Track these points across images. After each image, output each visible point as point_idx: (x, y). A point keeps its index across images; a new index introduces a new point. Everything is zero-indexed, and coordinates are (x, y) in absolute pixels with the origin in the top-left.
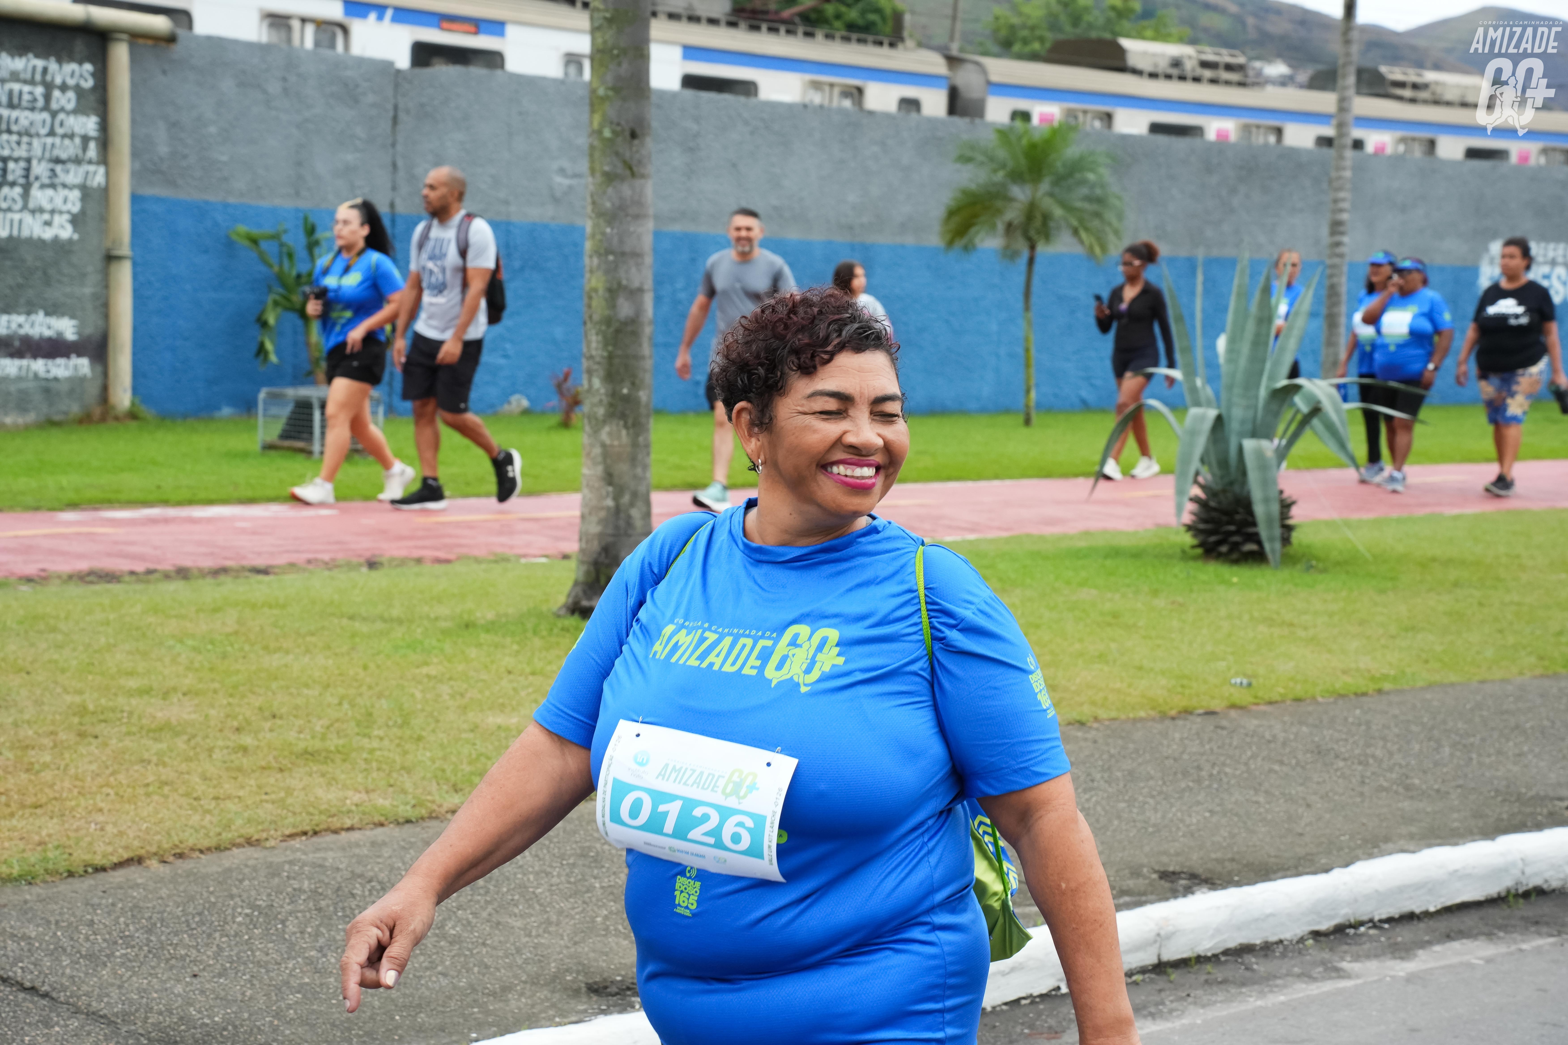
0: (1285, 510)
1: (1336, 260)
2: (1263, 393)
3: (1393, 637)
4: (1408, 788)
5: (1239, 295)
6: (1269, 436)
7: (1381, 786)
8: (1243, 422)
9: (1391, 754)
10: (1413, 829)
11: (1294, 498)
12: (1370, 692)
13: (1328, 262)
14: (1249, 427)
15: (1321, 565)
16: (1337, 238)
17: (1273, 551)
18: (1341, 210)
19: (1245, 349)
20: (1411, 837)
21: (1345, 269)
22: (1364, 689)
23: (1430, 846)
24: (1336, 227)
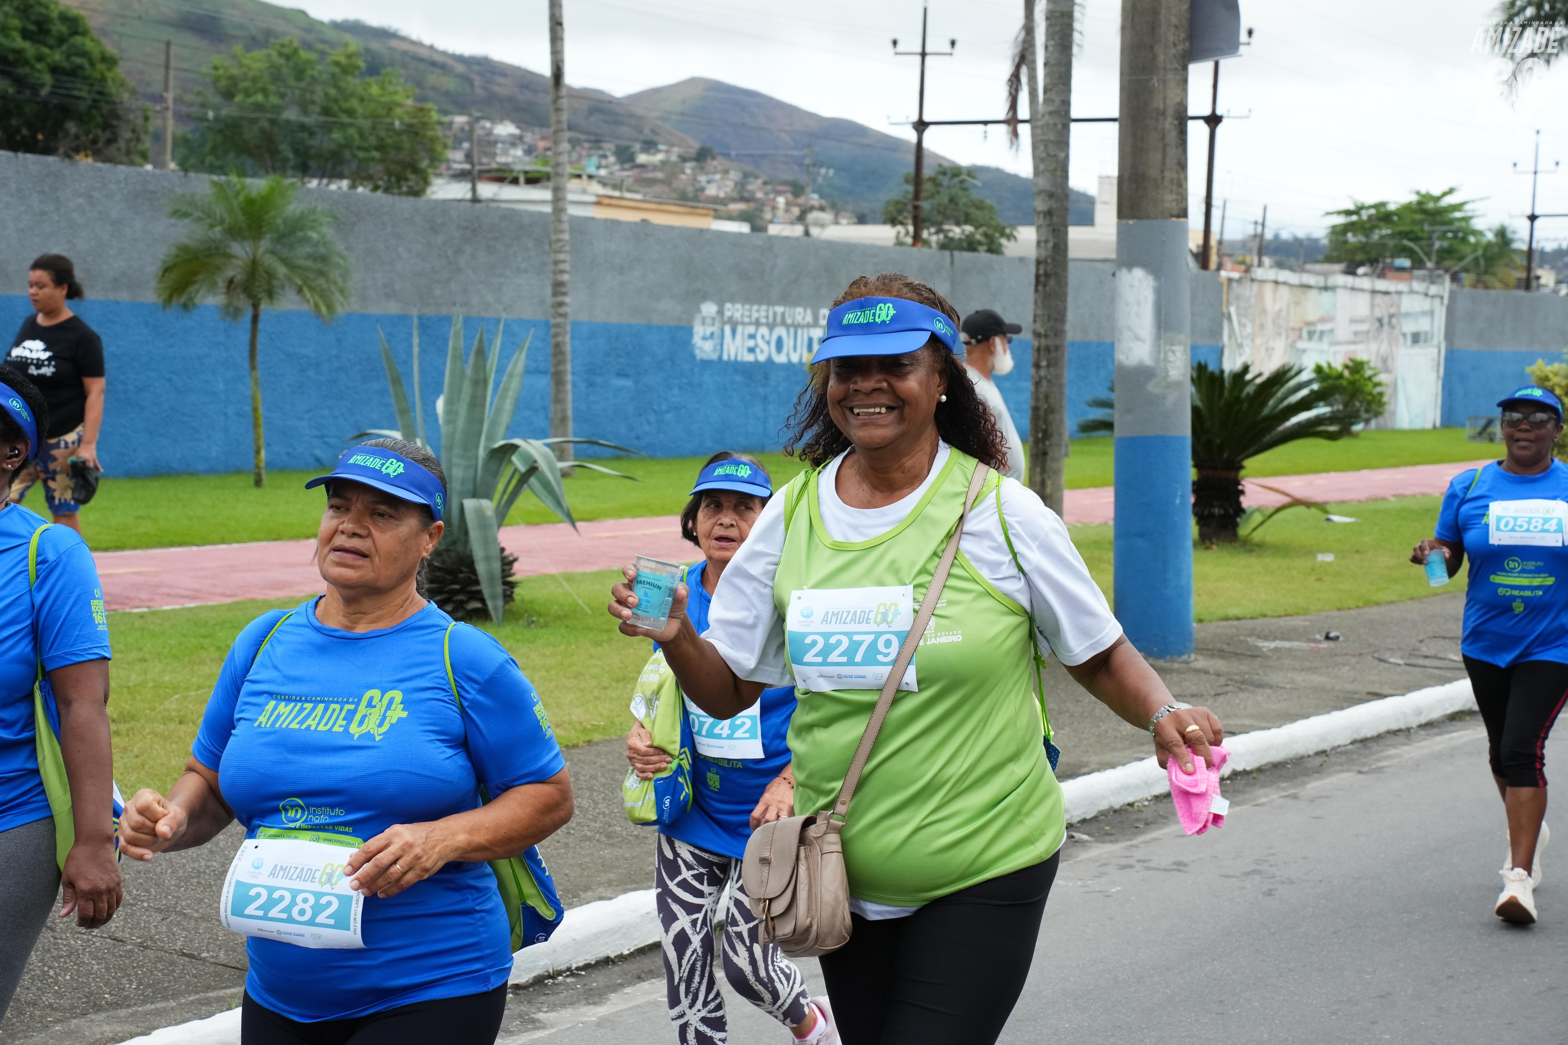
0: (507, 568)
1: (560, 320)
2: (482, 453)
3: (605, 688)
4: (609, 836)
5: (454, 357)
6: (489, 496)
7: (585, 836)
8: (463, 482)
9: (596, 803)
10: (612, 876)
11: (516, 555)
12: (581, 743)
13: (552, 321)
14: (470, 486)
15: (542, 620)
16: (560, 299)
17: (495, 608)
18: (562, 272)
19: (463, 410)
20: (610, 883)
21: (568, 328)
22: (575, 742)
23: (625, 891)
24: (558, 288)
